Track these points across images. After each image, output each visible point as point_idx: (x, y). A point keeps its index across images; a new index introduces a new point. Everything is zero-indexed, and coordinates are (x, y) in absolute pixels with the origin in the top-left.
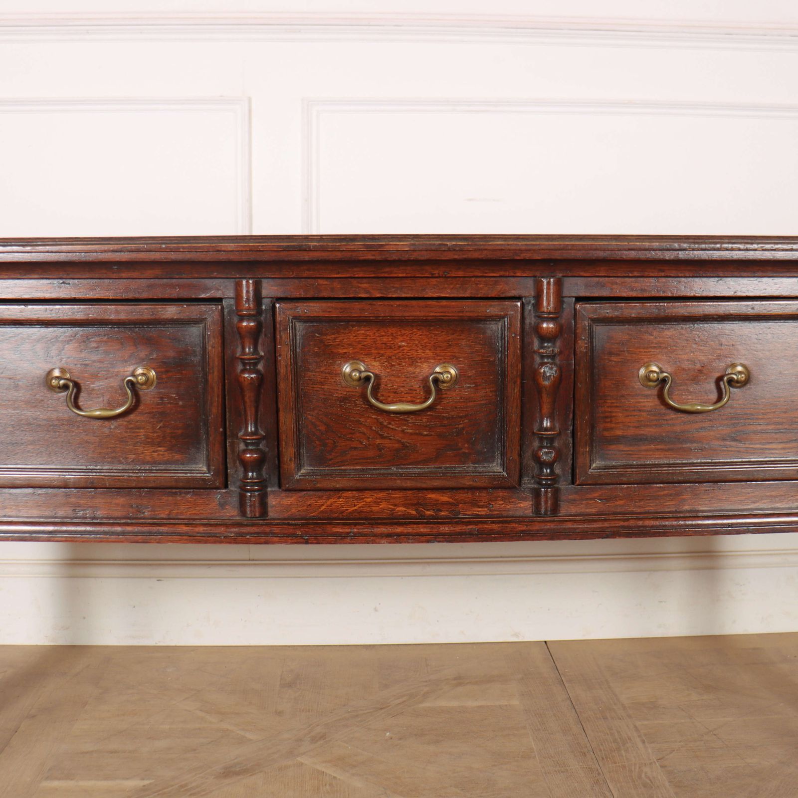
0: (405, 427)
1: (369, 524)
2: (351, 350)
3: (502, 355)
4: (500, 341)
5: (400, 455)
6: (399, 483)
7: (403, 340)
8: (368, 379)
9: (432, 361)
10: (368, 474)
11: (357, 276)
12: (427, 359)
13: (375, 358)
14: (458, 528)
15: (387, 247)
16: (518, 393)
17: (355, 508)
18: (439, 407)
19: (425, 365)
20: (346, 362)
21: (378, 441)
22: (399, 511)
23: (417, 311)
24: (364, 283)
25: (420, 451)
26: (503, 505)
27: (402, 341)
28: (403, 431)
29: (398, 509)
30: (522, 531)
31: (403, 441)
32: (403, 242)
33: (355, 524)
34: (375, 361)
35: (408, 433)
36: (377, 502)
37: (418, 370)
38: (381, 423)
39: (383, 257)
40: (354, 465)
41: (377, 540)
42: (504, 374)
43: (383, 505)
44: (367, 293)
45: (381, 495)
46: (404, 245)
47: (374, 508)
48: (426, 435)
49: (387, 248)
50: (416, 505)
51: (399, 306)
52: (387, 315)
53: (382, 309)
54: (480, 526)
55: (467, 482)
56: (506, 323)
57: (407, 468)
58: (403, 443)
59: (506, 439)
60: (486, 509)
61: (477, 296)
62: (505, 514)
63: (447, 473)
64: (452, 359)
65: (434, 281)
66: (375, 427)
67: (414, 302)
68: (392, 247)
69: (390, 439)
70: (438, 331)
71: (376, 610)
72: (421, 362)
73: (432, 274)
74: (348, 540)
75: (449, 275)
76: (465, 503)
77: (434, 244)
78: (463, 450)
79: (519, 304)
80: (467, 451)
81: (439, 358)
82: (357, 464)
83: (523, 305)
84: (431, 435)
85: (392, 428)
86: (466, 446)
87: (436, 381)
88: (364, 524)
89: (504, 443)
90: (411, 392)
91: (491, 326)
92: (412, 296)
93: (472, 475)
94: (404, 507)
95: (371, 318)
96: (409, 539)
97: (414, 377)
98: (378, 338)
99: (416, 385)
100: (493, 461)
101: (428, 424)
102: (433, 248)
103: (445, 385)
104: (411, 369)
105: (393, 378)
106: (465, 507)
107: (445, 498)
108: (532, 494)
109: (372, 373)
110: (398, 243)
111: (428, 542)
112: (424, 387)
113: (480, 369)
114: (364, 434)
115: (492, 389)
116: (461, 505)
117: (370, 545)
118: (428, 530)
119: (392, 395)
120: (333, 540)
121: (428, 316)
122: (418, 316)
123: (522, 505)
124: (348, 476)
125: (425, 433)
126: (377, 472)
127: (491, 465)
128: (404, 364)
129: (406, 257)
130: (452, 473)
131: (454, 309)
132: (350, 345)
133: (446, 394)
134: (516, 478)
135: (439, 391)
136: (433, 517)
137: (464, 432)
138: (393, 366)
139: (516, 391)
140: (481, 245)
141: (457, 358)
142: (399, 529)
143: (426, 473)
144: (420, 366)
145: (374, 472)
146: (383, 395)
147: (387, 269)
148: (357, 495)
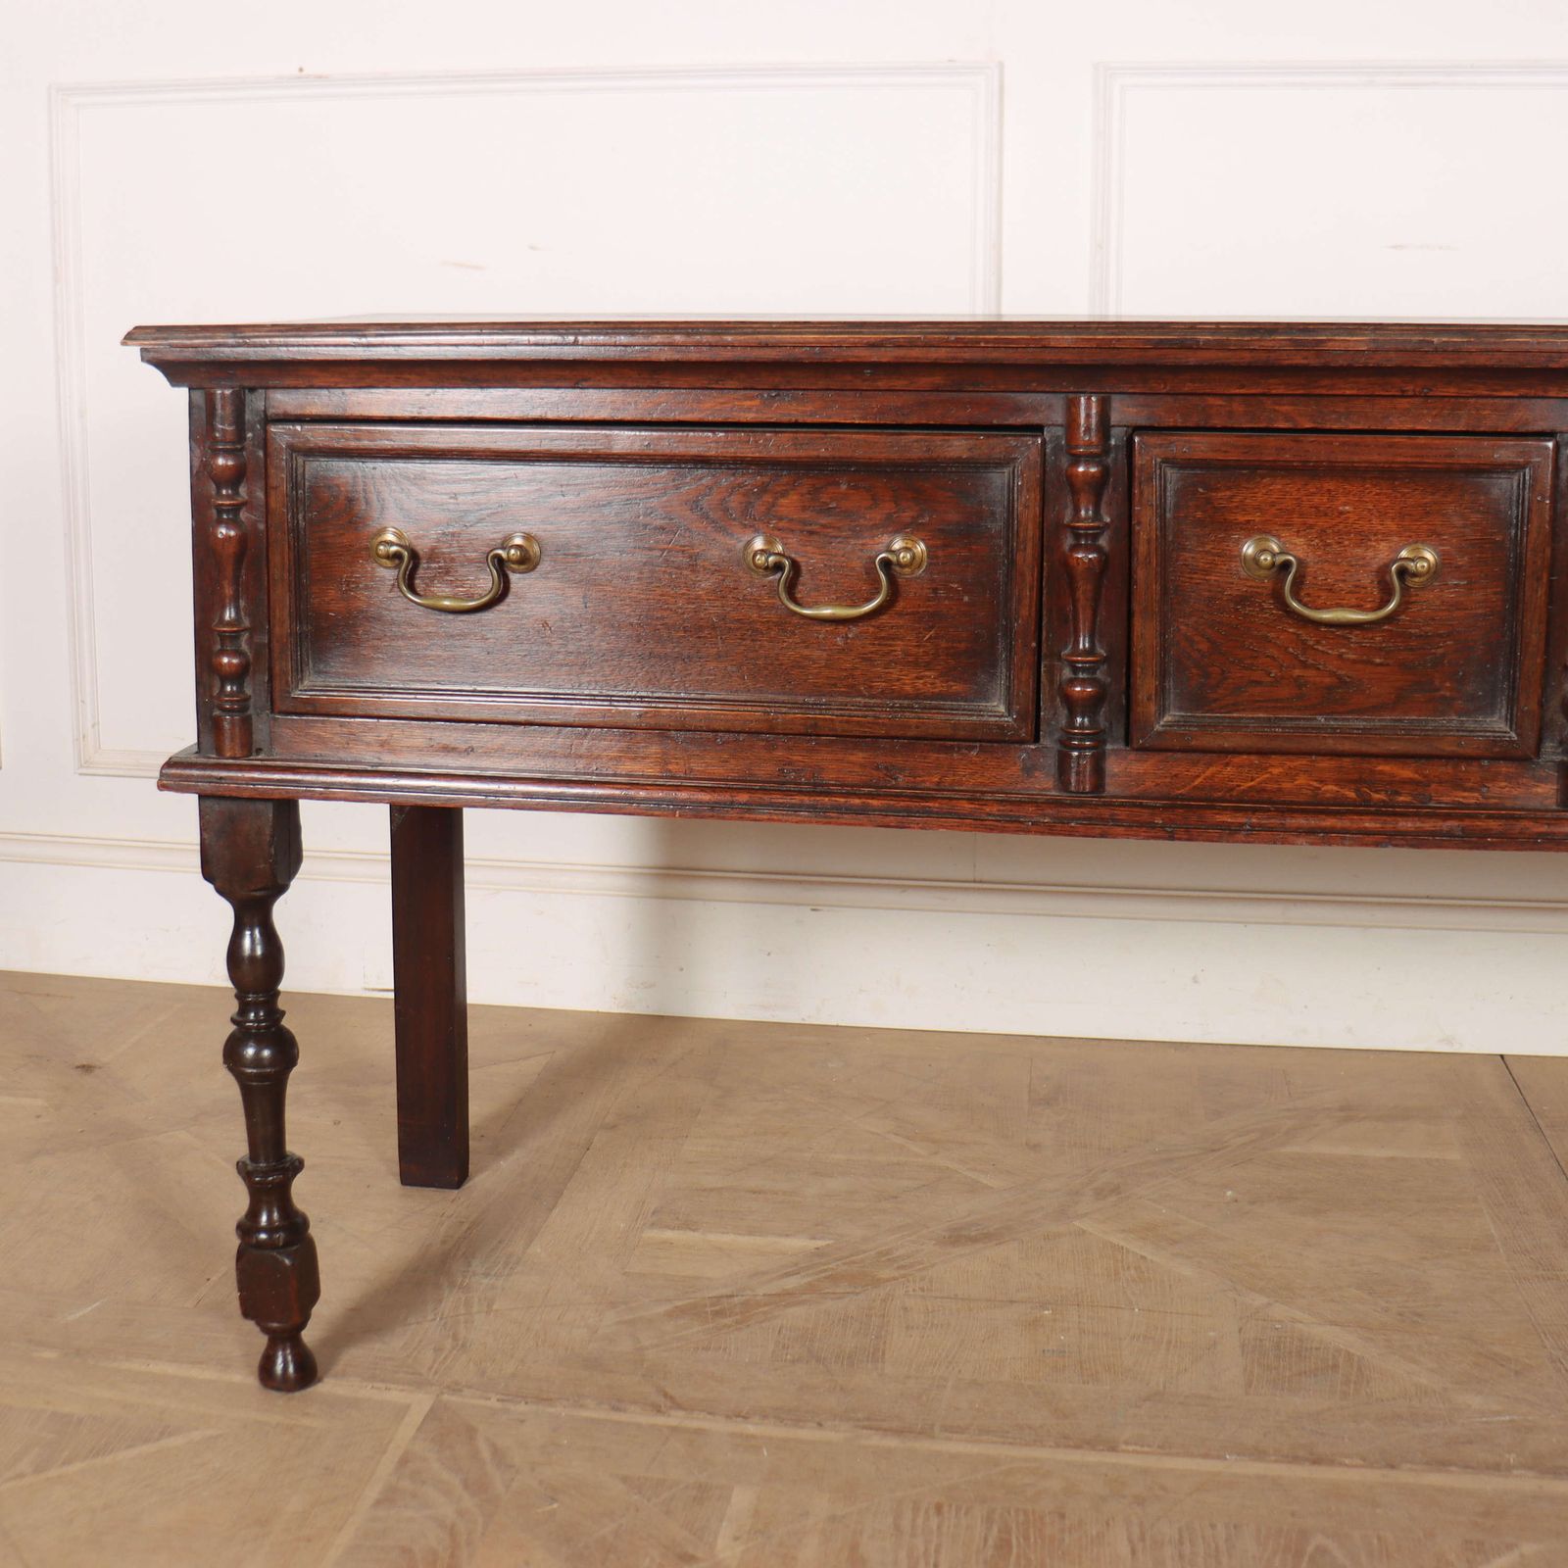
0: (1344, 650)
1: (1277, 810)
2: (1257, 517)
3: (1516, 533)
4: (1514, 508)
5: (1335, 697)
6: (1330, 744)
7: (1346, 502)
8: (1286, 565)
9: (1395, 539)
10: (1278, 727)
11: (1274, 392)
12: (1386, 536)
13: (1298, 532)
14: (1428, 825)
15: (1330, 344)
16: (1543, 598)
17: (1253, 783)
18: (1403, 617)
19: (1383, 545)
20: (1248, 536)
21: (1297, 672)
22: (1327, 791)
23: (1373, 453)
24: (1284, 405)
25: (1368, 692)
26: (1507, 789)
27: (1345, 504)
28: (1340, 656)
29: (1325, 788)
30: (1540, 835)
31: (1339, 672)
32: (1357, 336)
33: (1255, 811)
34: (1298, 536)
35: (1348, 659)
36: (1291, 775)
37: (1370, 554)
38: (1304, 642)
39: (1323, 361)
40: (1253, 710)
41: (1291, 838)
42: (1519, 565)
43: (1301, 780)
44: (1287, 421)
45: (1300, 762)
46: (1360, 342)
47: (1287, 785)
48: (1381, 664)
49: (1329, 346)
50: (1357, 782)
51: (1343, 444)
52: (1322, 458)
53: (1315, 449)
54: (1467, 823)
55: (1448, 747)
56: (1527, 478)
57: (1343, 720)
58: (1339, 678)
59: (1518, 675)
60: (1476, 795)
61: (1477, 430)
62: (1509, 803)
63: (1413, 730)
64: (1431, 536)
65: (1404, 403)
66: (1293, 648)
67: (1369, 438)
68: (1337, 344)
69: (1318, 669)
70: (1408, 488)
71: (1195, 980)
72: (1376, 541)
73: (1403, 391)
74: (1241, 836)
75: (1431, 394)
76: (1440, 783)
77: (1411, 341)
78: (1442, 693)
79: (1550, 445)
80: (1448, 694)
81: (1408, 534)
82: (1259, 709)
83: (1557, 447)
84: (1388, 665)
85: (1323, 652)
86: (1448, 684)
87: (1403, 573)
88: (1269, 810)
89: (1514, 682)
90: (1357, 590)
91: (1500, 481)
92: (1366, 427)
93: (1457, 734)
94: (1336, 785)
95: (1295, 464)
96: (1345, 838)
97: (1363, 566)
98: (1305, 498)
99: (1367, 579)
100: (1493, 714)
101: (1384, 645)
102: (1409, 347)
103: (1417, 580)
104: (1359, 551)
105: (1326, 566)
106: (1441, 788)
107: (1406, 772)
108: (1558, 772)
109: (1295, 557)
110: (1348, 338)
111: (1377, 844)
112: (1379, 582)
113: (1478, 555)
114: (1273, 658)
115: (1495, 590)
116: (1433, 786)
117: (1278, 847)
118: (1378, 825)
119: (1324, 595)
120: (1217, 835)
121: (1393, 463)
122: (1375, 463)
123: (1539, 790)
124: (1244, 730)
125: (1378, 661)
126: (1294, 723)
127: (1488, 720)
128: (1347, 543)
129: (1361, 361)
130: (1422, 730)
131: (1436, 451)
132: (1258, 508)
133: (1417, 595)
134: (1532, 742)
135: (1405, 590)
136: (1385, 804)
137: (1446, 661)
138: (1329, 545)
139: (1539, 593)
140: (1490, 343)
141: (1439, 535)
142: (1329, 822)
143: (1376, 729)
144: (1374, 547)
145: (1289, 724)
146: (1308, 595)
147: (1326, 382)
148: (1257, 762)
